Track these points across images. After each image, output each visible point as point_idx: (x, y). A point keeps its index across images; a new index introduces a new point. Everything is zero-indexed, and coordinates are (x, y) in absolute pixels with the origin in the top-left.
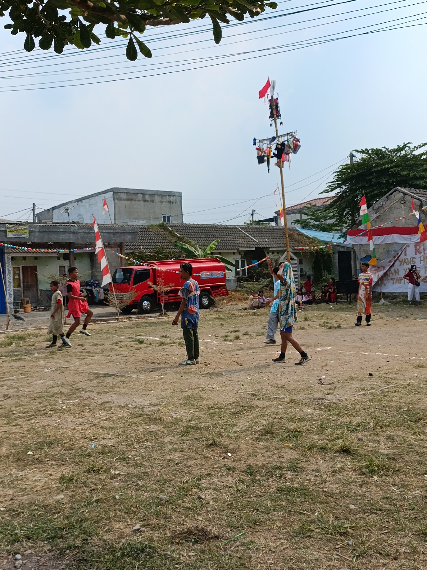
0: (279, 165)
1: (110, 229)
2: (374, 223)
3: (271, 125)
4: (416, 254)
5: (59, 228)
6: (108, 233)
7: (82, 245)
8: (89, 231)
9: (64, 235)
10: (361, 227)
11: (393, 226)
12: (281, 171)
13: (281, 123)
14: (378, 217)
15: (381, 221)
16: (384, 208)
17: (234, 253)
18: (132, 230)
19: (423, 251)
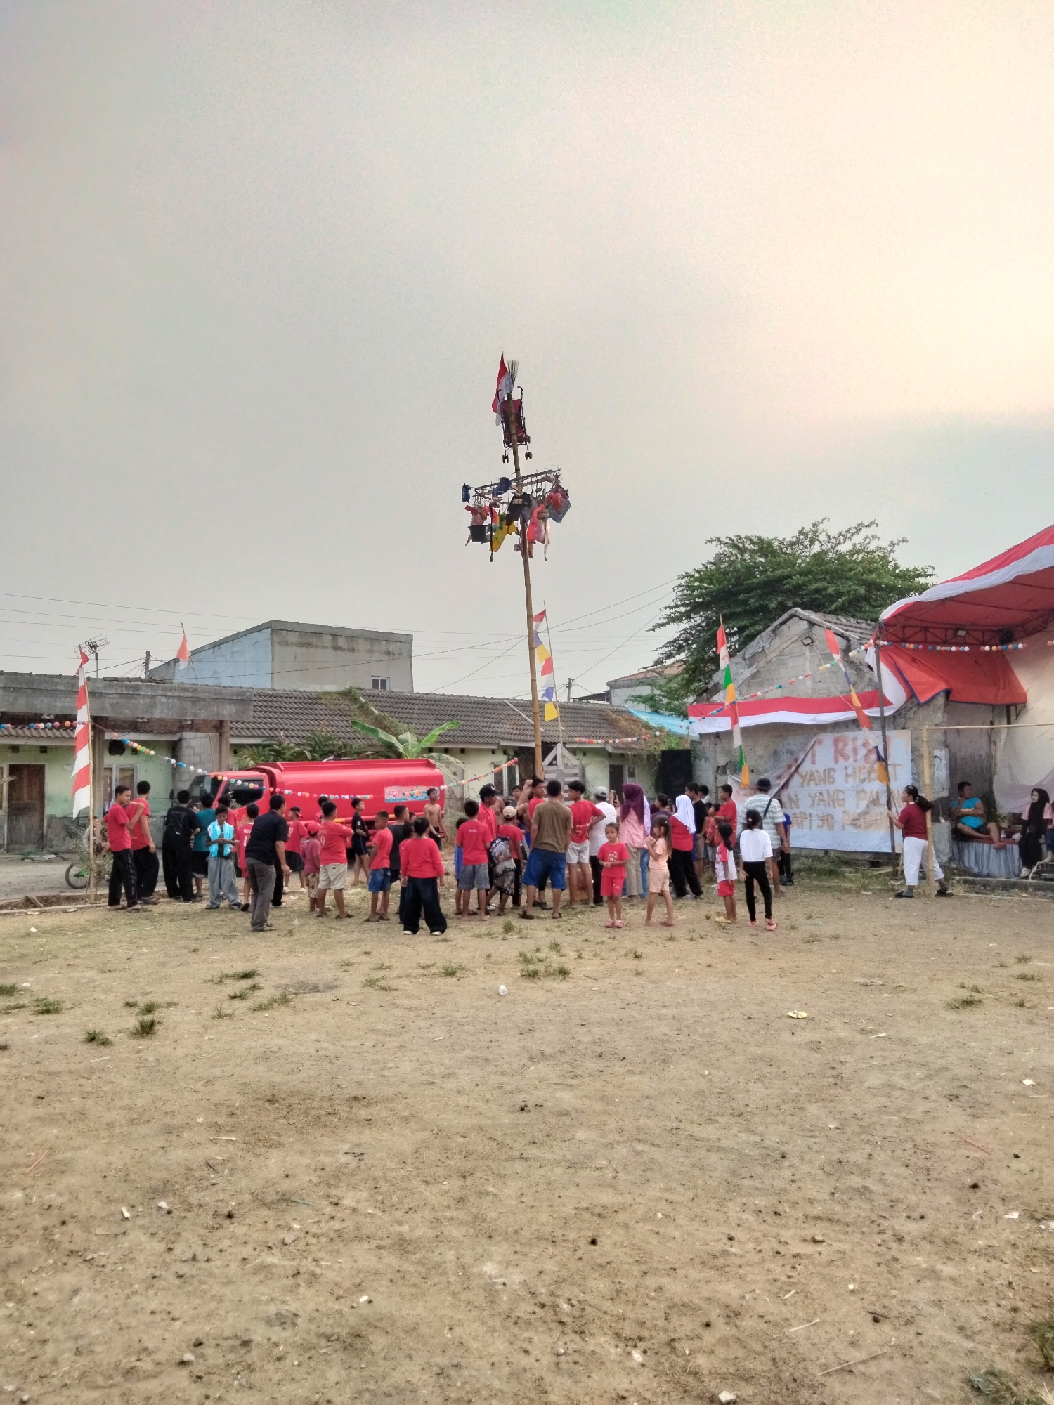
0: (525, 549)
1: (185, 690)
2: (744, 689)
3: (505, 458)
4: (836, 761)
5: (57, 684)
6: (179, 698)
7: (125, 722)
8: (131, 692)
9: (67, 700)
10: (717, 698)
11: (786, 695)
12: (526, 563)
13: (528, 455)
14: (753, 676)
15: (761, 685)
16: (766, 656)
17: (493, 752)
18: (237, 695)
19: (851, 754)
